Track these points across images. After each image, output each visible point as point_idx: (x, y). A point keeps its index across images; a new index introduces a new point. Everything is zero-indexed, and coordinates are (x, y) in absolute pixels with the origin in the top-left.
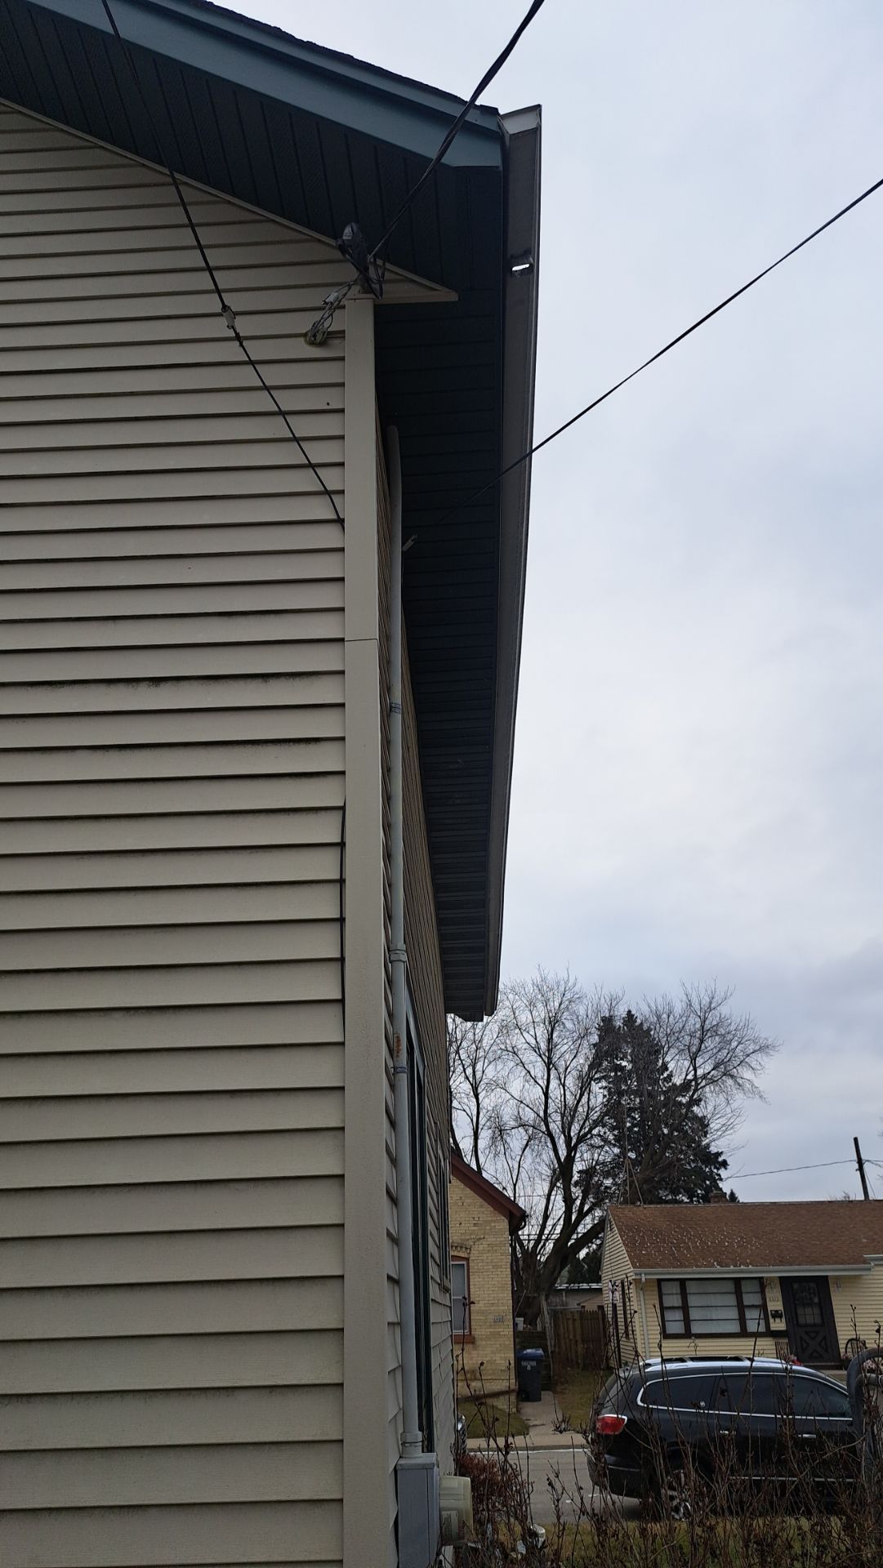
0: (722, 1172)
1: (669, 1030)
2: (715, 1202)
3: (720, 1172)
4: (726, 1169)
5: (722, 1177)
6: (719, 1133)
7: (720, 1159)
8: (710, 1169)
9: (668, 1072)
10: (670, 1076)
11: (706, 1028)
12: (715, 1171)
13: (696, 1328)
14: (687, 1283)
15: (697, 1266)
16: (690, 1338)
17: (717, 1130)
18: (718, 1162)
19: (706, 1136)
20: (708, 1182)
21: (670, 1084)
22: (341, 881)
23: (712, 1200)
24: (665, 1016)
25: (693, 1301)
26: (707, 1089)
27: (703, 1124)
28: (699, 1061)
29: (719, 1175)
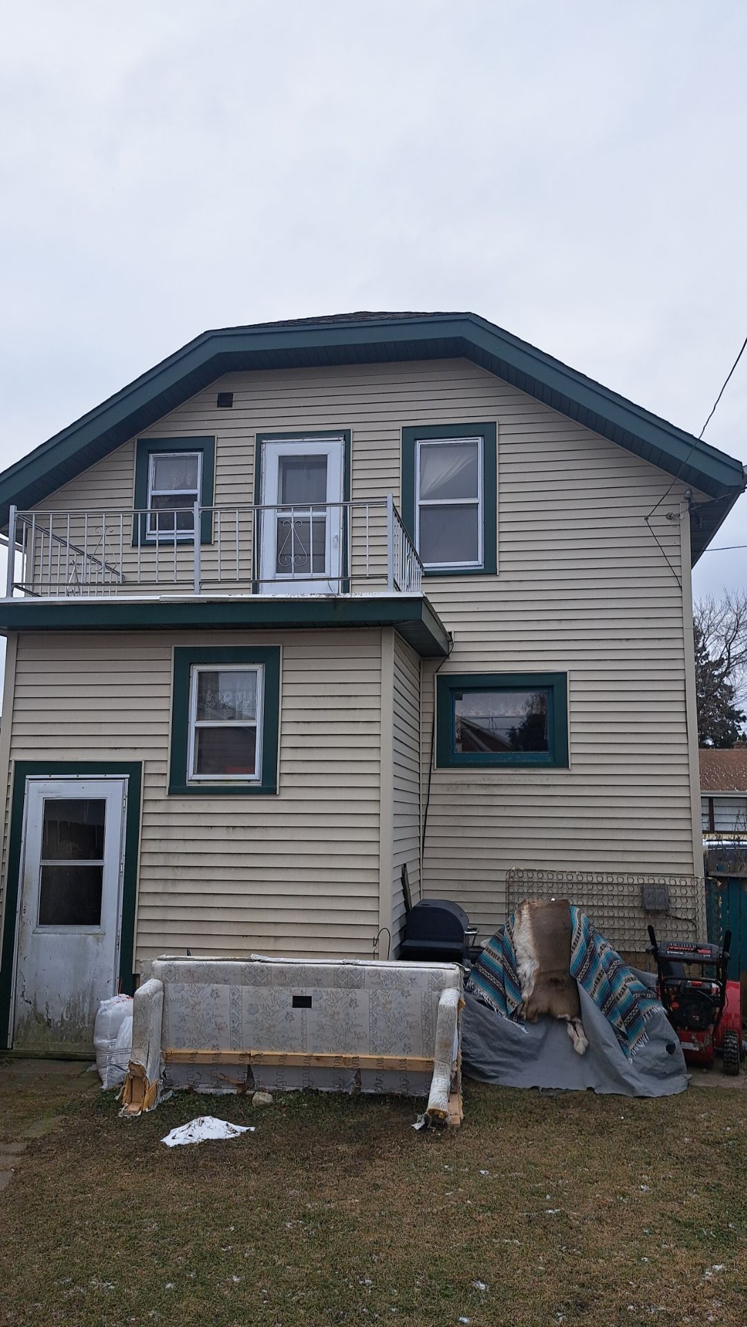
0: (742, 724)
1: (710, 622)
2: (737, 748)
3: (740, 724)
4: (745, 722)
5: (742, 727)
6: (743, 698)
7: (741, 715)
8: (733, 722)
9: (706, 652)
10: (707, 655)
11: (740, 622)
12: (737, 724)
13: (717, 828)
14: (714, 799)
15: (722, 789)
16: (713, 833)
17: (742, 696)
18: (740, 718)
19: (731, 700)
20: (730, 732)
21: (707, 661)
22: (685, 691)
23: (735, 747)
24: (708, 612)
25: (716, 811)
26: (737, 667)
27: (730, 692)
28: (733, 645)
29: (739, 726)
